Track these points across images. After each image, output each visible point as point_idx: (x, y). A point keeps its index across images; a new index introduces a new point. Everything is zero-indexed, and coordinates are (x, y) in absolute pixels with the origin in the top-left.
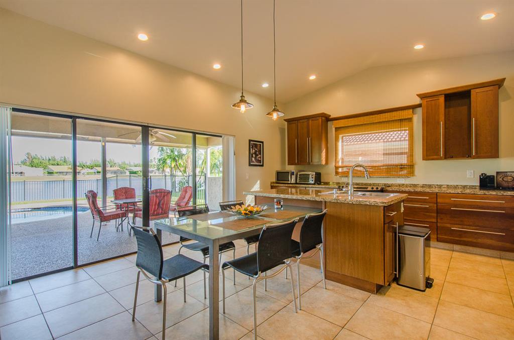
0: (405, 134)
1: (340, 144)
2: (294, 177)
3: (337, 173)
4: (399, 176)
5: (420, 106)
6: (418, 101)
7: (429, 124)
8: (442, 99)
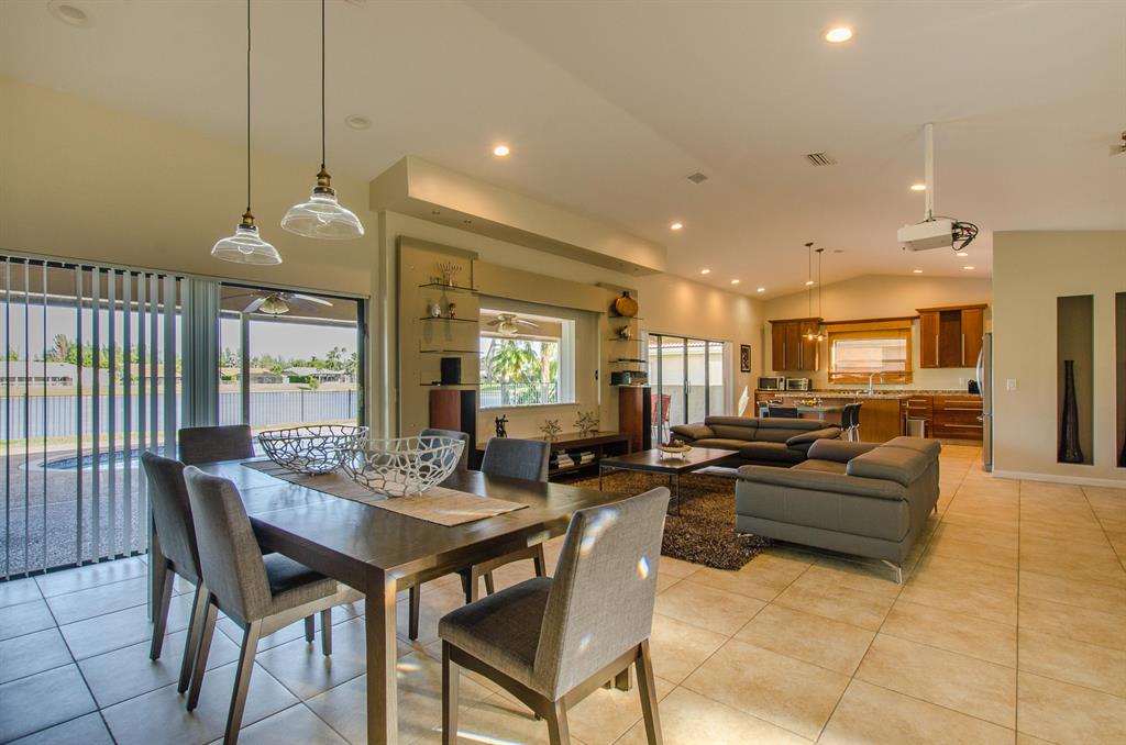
0: (903, 342)
1: (833, 349)
2: (782, 384)
3: (830, 380)
4: (897, 383)
5: (918, 317)
6: (916, 314)
7: (926, 335)
8: (938, 315)
